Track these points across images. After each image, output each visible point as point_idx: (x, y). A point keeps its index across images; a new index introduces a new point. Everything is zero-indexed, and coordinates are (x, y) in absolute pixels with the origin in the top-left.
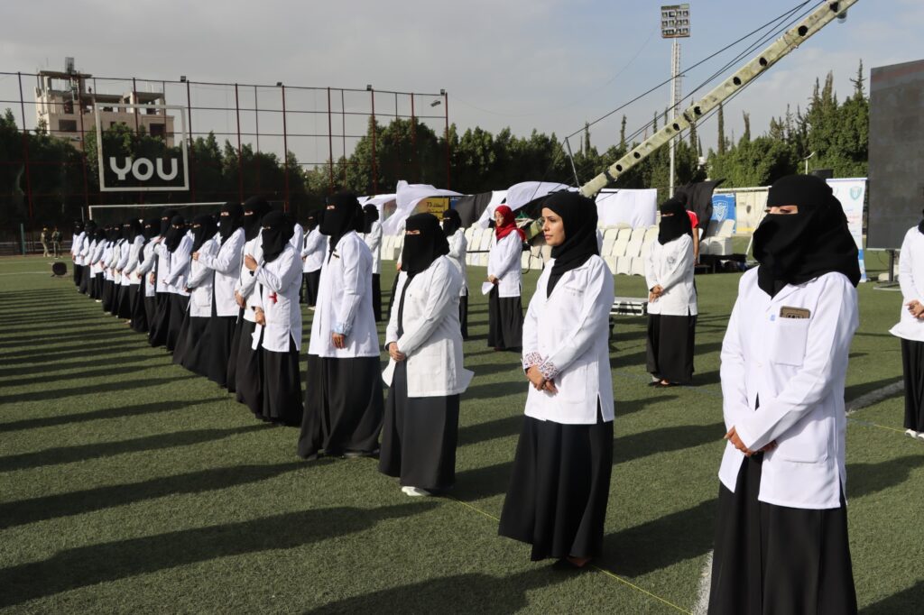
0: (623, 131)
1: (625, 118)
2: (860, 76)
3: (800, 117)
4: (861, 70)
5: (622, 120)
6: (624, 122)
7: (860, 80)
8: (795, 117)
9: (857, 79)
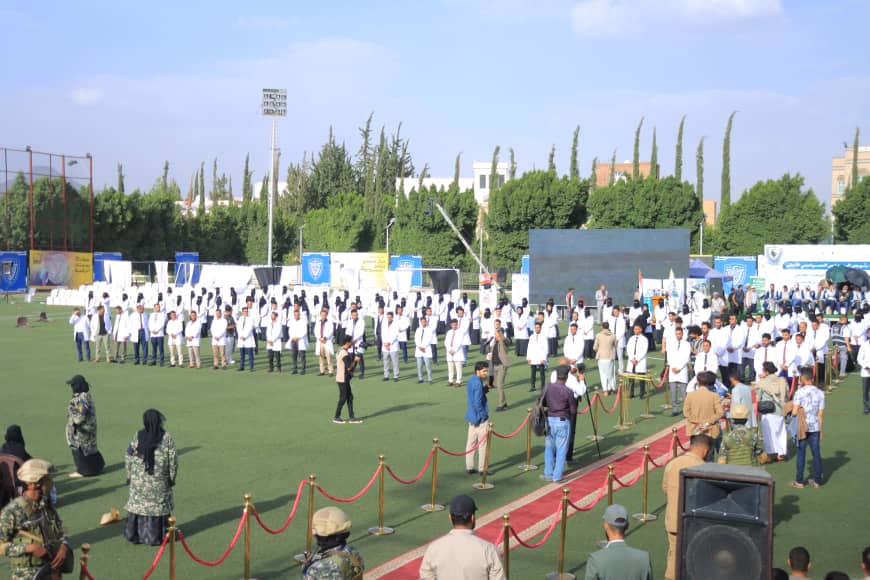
2: (368, 127)
3: (314, 164)
4: (369, 121)
5: (164, 165)
6: (167, 168)
7: (368, 131)
8: (309, 163)
9: (365, 129)
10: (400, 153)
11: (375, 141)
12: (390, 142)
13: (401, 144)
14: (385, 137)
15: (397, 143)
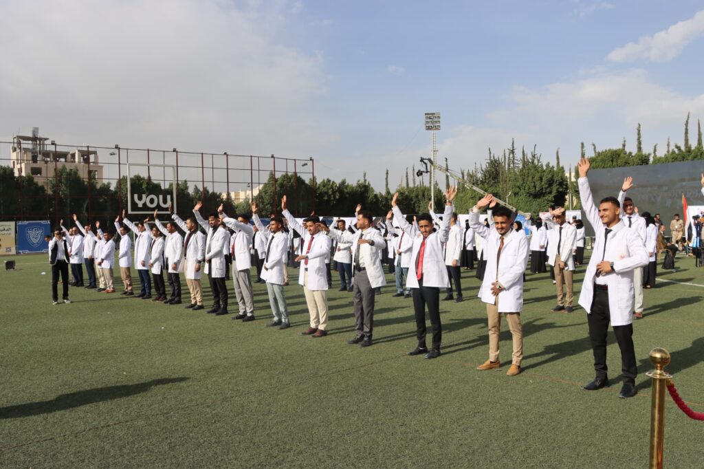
0: (387, 179)
1: (387, 171)
2: (513, 147)
3: (482, 170)
4: (513, 144)
5: (385, 172)
6: (387, 173)
7: (513, 149)
8: (479, 170)
10: (536, 162)
11: (519, 156)
12: (529, 156)
13: (536, 156)
14: (525, 152)
15: (534, 156)
